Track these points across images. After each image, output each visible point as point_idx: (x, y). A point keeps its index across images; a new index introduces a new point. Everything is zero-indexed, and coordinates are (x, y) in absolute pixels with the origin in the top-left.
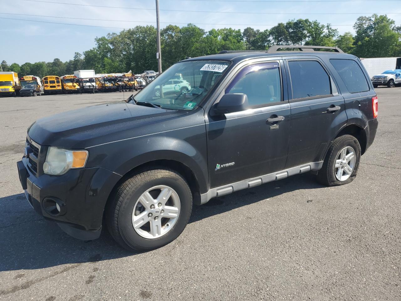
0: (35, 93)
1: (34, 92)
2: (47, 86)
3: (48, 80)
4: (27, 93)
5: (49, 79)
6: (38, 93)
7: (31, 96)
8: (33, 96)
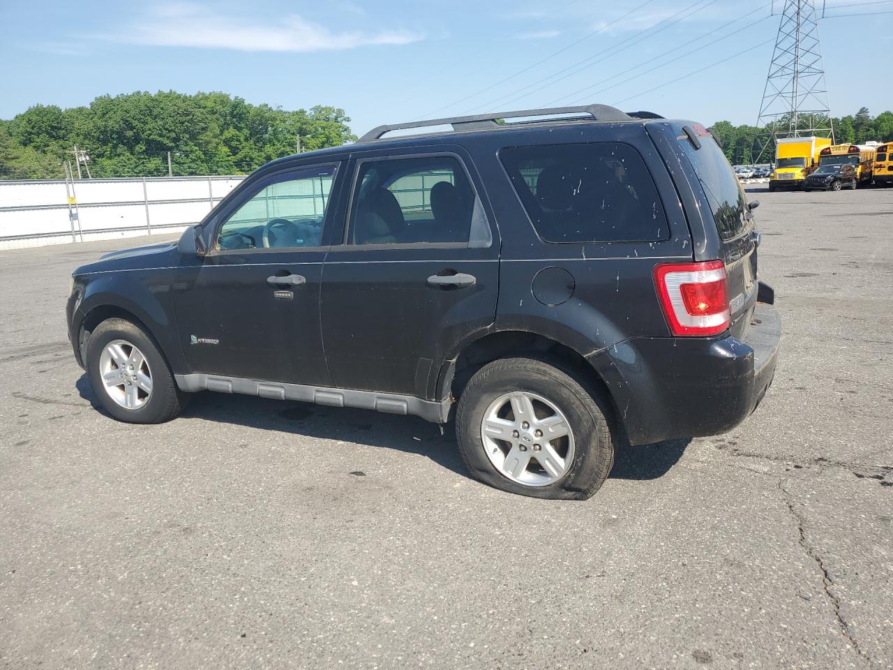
0: (837, 184)
1: (834, 181)
2: (880, 166)
3: (886, 151)
4: (817, 184)
5: (890, 149)
6: (846, 184)
7: (824, 190)
8: (832, 189)
